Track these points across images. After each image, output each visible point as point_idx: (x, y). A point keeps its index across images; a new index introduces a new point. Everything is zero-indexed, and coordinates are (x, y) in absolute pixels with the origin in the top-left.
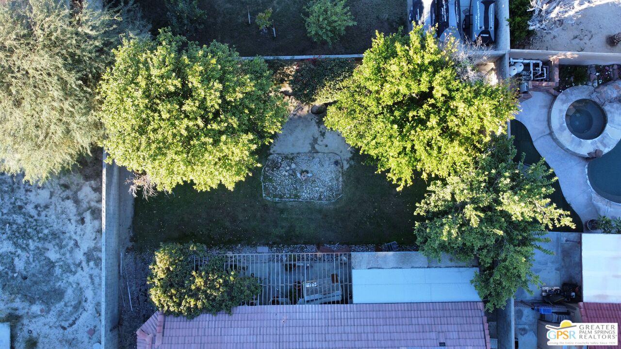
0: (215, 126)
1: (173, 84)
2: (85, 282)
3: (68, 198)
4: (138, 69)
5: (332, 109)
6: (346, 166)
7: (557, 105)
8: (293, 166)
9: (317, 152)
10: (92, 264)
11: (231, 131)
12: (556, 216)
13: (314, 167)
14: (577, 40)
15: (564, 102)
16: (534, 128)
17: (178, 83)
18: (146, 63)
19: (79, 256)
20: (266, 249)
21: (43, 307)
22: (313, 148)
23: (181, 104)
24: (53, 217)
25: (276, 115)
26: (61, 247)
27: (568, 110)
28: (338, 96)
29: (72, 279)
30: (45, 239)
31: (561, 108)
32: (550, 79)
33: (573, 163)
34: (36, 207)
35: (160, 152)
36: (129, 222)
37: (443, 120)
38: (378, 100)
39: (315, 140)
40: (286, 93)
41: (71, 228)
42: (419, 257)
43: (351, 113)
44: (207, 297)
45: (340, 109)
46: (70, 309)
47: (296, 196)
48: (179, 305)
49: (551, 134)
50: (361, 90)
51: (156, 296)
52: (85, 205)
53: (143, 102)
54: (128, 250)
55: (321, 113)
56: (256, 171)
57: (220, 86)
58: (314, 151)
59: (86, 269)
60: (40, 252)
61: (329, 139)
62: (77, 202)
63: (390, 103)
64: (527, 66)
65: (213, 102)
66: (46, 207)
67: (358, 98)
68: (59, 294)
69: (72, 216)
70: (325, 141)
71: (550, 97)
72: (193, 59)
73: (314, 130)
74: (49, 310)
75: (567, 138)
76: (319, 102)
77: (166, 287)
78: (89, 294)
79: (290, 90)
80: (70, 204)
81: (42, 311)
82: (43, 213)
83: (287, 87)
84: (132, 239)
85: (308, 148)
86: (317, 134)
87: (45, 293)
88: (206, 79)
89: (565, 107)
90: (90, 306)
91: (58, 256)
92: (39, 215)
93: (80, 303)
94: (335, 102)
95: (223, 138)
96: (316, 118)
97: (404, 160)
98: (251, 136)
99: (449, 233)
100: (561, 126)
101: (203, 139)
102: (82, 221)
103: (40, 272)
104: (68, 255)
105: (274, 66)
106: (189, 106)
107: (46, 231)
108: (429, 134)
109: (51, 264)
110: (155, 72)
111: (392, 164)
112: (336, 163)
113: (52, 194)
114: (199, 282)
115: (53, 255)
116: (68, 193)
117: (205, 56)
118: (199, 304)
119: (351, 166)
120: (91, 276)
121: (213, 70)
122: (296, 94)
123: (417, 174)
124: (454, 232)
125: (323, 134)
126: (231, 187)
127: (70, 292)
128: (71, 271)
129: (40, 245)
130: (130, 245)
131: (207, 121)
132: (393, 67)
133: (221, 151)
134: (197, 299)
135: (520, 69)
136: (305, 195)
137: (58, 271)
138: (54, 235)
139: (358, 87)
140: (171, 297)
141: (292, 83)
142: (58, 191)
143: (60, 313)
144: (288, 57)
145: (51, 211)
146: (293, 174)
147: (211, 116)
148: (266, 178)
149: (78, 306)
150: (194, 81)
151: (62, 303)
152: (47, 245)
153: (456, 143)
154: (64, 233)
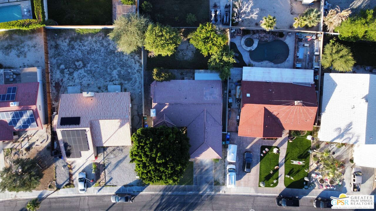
0: (168, 42)
1: (160, 34)
2: (137, 77)
3: (132, 58)
4: (153, 30)
5: (191, 39)
6: (195, 52)
7: (243, 39)
8: (183, 52)
9: (188, 49)
10: (138, 73)
11: (171, 43)
12: (233, 60)
13: (187, 52)
14: (249, 24)
15: (244, 38)
16: (237, 44)
17: (161, 33)
18: (155, 29)
19: (135, 71)
20: (176, 70)
21: (128, 82)
22: (187, 48)
23: (161, 38)
24: (129, 62)
25: (179, 40)
26: (131, 69)
27: (245, 40)
28: (192, 36)
29: (134, 76)
30: (127, 67)
31: (243, 40)
32: (240, 33)
33: (246, 52)
34: (125, 60)
35: (157, 47)
36: (146, 64)
37: (212, 42)
38: (200, 37)
39: (188, 46)
40: (181, 35)
41: (133, 65)
42: (209, 71)
43: (195, 40)
44: (165, 78)
45: (193, 39)
46: (133, 82)
47: (183, 59)
48: (159, 79)
49: (241, 46)
50: (197, 35)
51: (154, 77)
52: (136, 60)
53: (154, 37)
54: (146, 70)
55: (189, 40)
56: (175, 52)
57: (169, 34)
58: (187, 49)
59: (137, 74)
60: (127, 70)
61: (191, 46)
62: (134, 59)
63: (203, 38)
64: (236, 30)
65: (168, 37)
66: (128, 60)
67: (196, 37)
68: (131, 79)
69: (133, 62)
70: (190, 47)
71: (241, 37)
72: (164, 29)
73: (187, 44)
74: (129, 83)
75: (244, 47)
76: (189, 37)
77: (157, 75)
78: (138, 79)
79: (182, 35)
80: (133, 60)
81: (127, 83)
82: (127, 62)
83: (181, 34)
84: (147, 68)
85: (186, 48)
86: (188, 45)
87: (128, 79)
88: (166, 33)
89: (244, 40)
90: (138, 82)
91: (131, 71)
92: (126, 62)
93: (136, 81)
94: (192, 38)
95: (169, 44)
96: (188, 41)
97: (205, 50)
98: (175, 45)
99: (213, 64)
100: (243, 44)
101: (165, 45)
102: (136, 63)
103: (127, 74)
104: (133, 71)
105: (179, 29)
106: (163, 38)
107: (128, 65)
108: (210, 45)
109: (129, 73)
110: (157, 31)
111: (203, 51)
112: (192, 51)
113: (129, 57)
114: (163, 75)
115: (129, 71)
116: (132, 57)
117: (166, 28)
118: (163, 79)
119: (196, 52)
120: (138, 76)
121: (168, 31)
122: (183, 36)
123: (209, 53)
124: (214, 64)
125: (189, 45)
126: (169, 55)
127: (133, 79)
128: (134, 74)
129: (127, 69)
130: (146, 69)
131: (166, 41)
132: (203, 31)
133: (169, 47)
134: (163, 78)
135: (234, 31)
136: (185, 59)
137: (131, 74)
138: (130, 66)
139: (196, 35)
140: (158, 77)
141: (183, 33)
142: (130, 57)
143: (131, 83)
144: (182, 27)
145: (129, 61)
146: (183, 54)
147: (167, 40)
148: (177, 55)
149: (135, 82)
150: (164, 33)
151: (132, 81)
152: (128, 68)
153: (215, 46)
154: (132, 66)
